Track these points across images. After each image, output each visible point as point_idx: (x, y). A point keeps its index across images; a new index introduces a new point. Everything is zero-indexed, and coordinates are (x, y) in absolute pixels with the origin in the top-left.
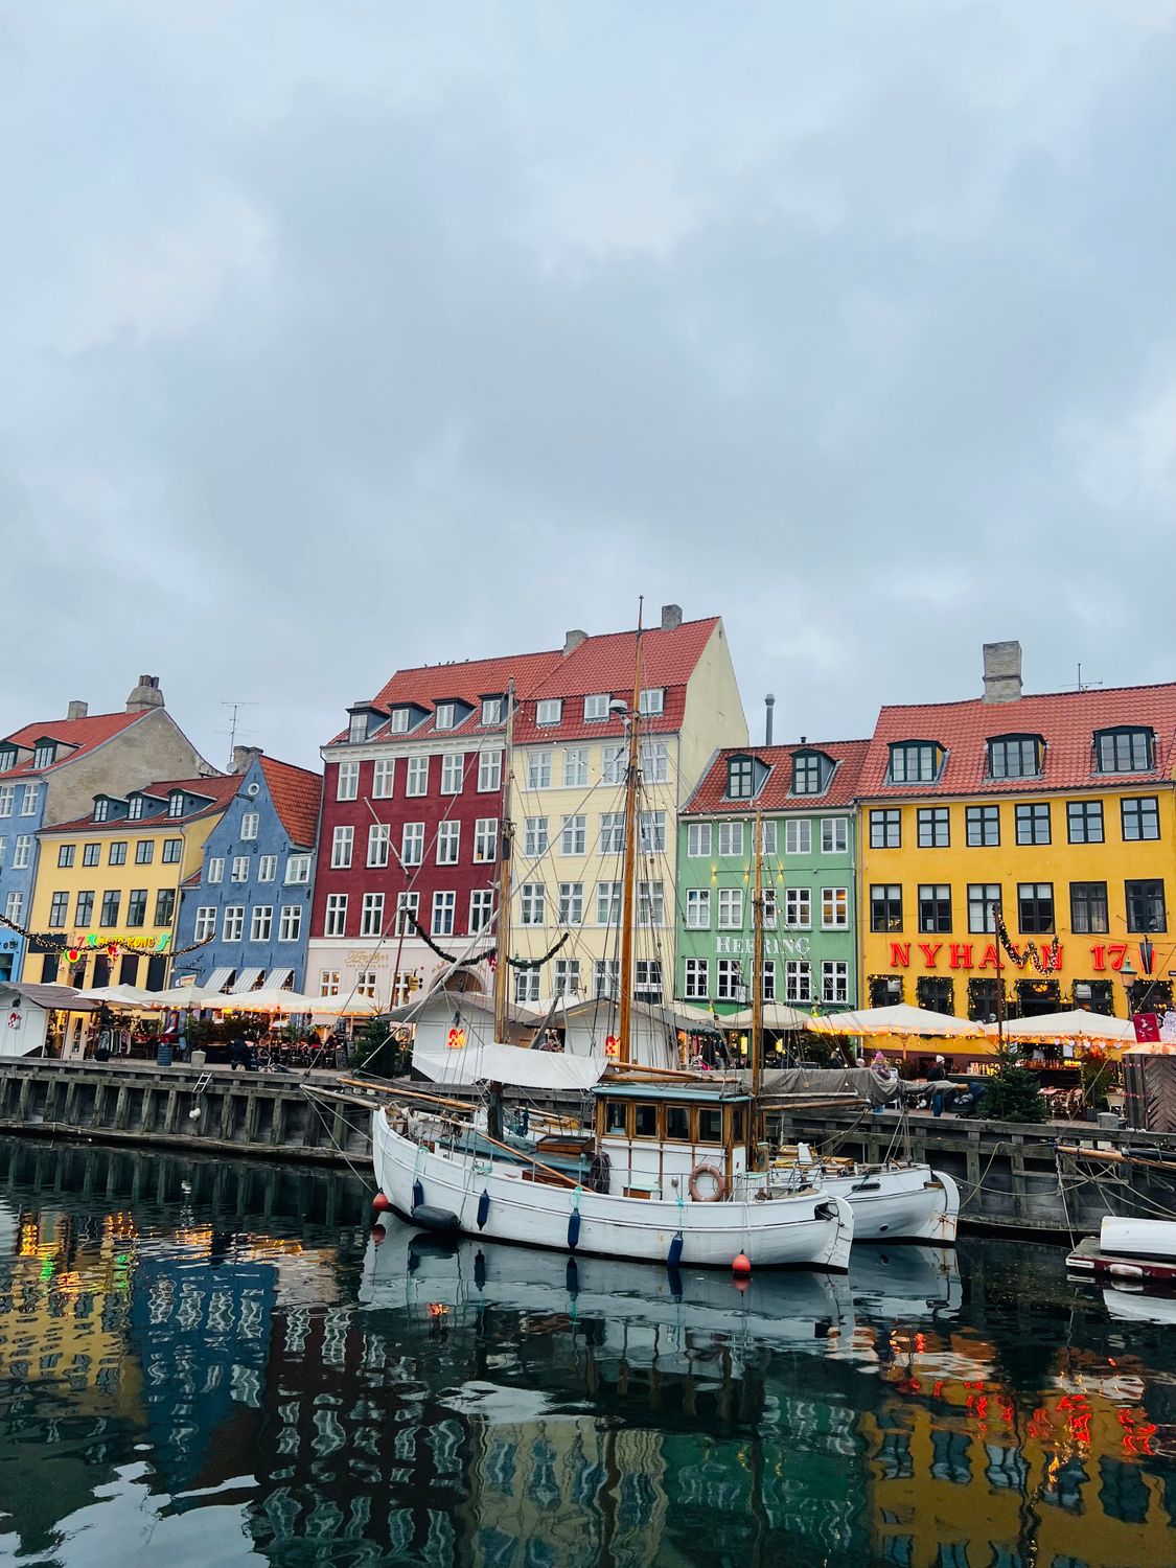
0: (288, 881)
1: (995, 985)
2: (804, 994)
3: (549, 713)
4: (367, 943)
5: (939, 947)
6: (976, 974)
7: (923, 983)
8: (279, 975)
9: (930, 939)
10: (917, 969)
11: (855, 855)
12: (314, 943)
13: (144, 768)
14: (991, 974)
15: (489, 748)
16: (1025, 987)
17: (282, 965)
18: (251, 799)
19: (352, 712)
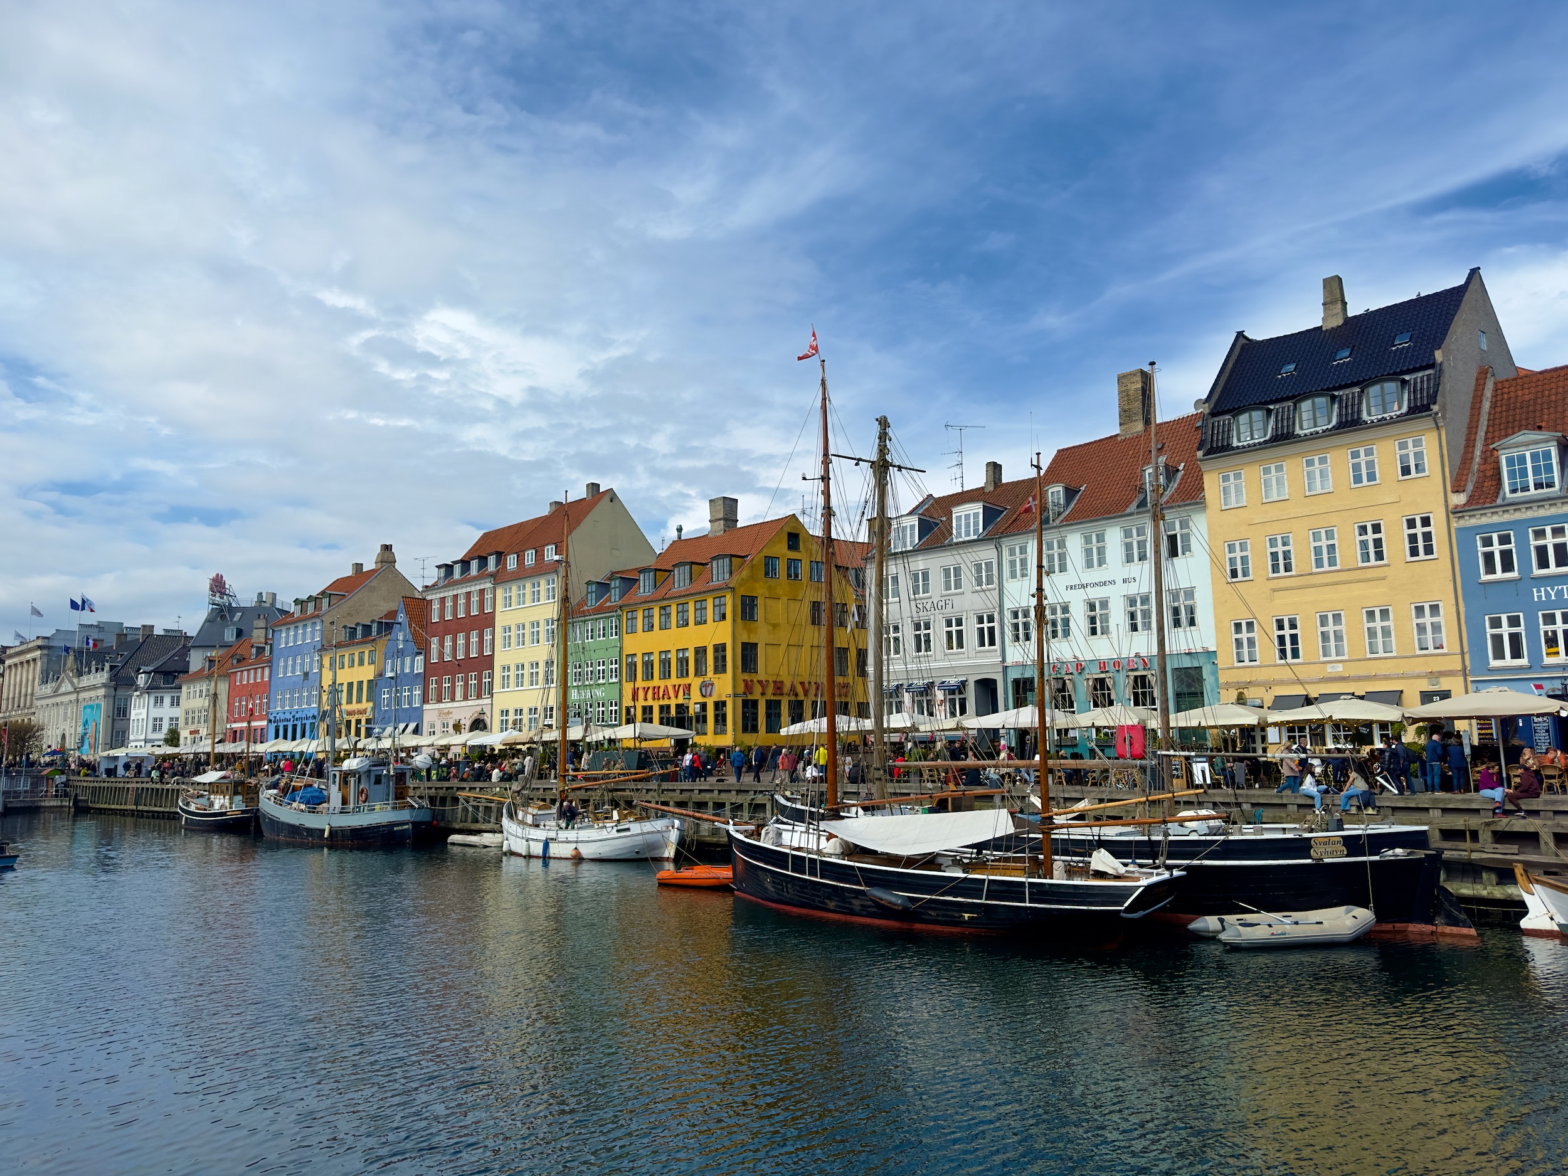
0: (416, 672)
1: (669, 707)
2: (603, 721)
3: (511, 562)
4: (446, 705)
5: (649, 688)
6: (662, 702)
7: (644, 708)
8: (412, 726)
9: (646, 684)
10: (641, 703)
11: (621, 639)
12: (426, 707)
13: (382, 603)
14: (666, 702)
15: (488, 585)
16: (678, 706)
17: (414, 721)
18: (400, 624)
19: (439, 567)
